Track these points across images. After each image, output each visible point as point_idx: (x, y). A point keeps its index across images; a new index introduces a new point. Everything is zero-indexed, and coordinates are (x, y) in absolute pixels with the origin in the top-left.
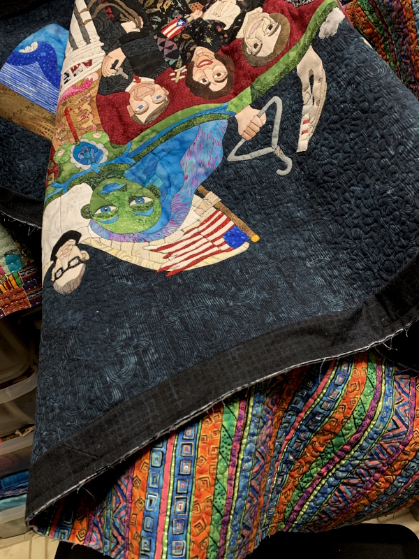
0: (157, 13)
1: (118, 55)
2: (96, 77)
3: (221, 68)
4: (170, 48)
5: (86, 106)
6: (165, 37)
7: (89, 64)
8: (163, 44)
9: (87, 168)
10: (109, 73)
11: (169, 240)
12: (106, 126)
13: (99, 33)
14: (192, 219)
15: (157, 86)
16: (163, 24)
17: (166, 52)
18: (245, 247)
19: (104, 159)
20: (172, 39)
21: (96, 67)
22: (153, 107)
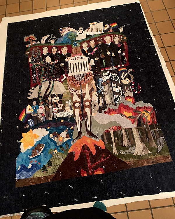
0: (58, 65)
1: (66, 60)
2: (71, 57)
3: (53, 50)
4: (58, 58)
5: (74, 52)
6: (58, 61)
7: (71, 60)
8: (59, 59)
9: (76, 43)
10: (69, 57)
11: (69, 31)
12: (72, 48)
13: (68, 65)
14: (65, 33)
15: (62, 52)
16: (57, 63)
17: (59, 58)
18: (60, 29)
19: (73, 43)
20: (57, 60)
21: (70, 59)
22: (64, 48)
